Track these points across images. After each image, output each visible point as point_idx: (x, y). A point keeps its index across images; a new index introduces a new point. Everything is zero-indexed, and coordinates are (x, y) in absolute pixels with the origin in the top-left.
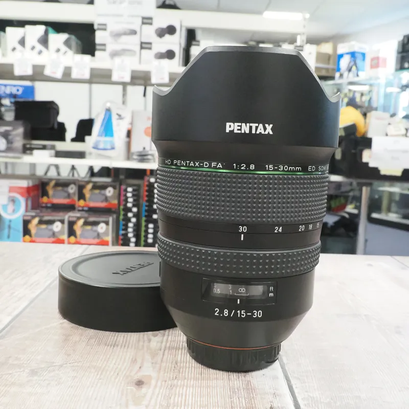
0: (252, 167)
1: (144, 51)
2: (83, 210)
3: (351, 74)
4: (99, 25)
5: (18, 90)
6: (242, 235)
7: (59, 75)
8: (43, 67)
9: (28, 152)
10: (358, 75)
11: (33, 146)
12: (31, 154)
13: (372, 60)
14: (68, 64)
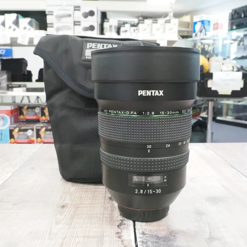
0: (153, 113)
1: (76, 27)
2: (44, 122)
3: (202, 34)
4: (49, 12)
5: (2, 52)
6: (149, 150)
7: (26, 43)
8: (16, 39)
9: (10, 89)
10: (206, 35)
11: (13, 86)
12: (12, 90)
13: (214, 25)
14: (31, 36)
